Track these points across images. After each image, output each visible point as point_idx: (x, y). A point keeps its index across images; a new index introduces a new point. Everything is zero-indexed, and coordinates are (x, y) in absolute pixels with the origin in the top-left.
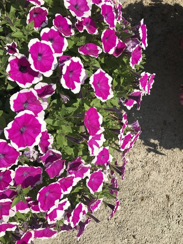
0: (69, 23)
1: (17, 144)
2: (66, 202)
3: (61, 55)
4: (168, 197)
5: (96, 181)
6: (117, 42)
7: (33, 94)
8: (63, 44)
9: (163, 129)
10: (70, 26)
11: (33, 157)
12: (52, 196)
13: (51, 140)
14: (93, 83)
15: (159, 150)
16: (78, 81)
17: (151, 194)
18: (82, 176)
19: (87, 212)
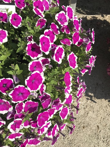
0: (58, 27)
1: (30, 88)
2: (50, 123)
3: (53, 43)
4: (98, 126)
5: (64, 113)
6: (79, 39)
7: (40, 63)
8: (54, 38)
9: (96, 88)
10: (58, 29)
11: (35, 96)
12: (43, 119)
13: (45, 88)
14: (69, 59)
15: (93, 99)
16: (61, 58)
17: (88, 125)
18: (58, 109)
19: (58, 130)
